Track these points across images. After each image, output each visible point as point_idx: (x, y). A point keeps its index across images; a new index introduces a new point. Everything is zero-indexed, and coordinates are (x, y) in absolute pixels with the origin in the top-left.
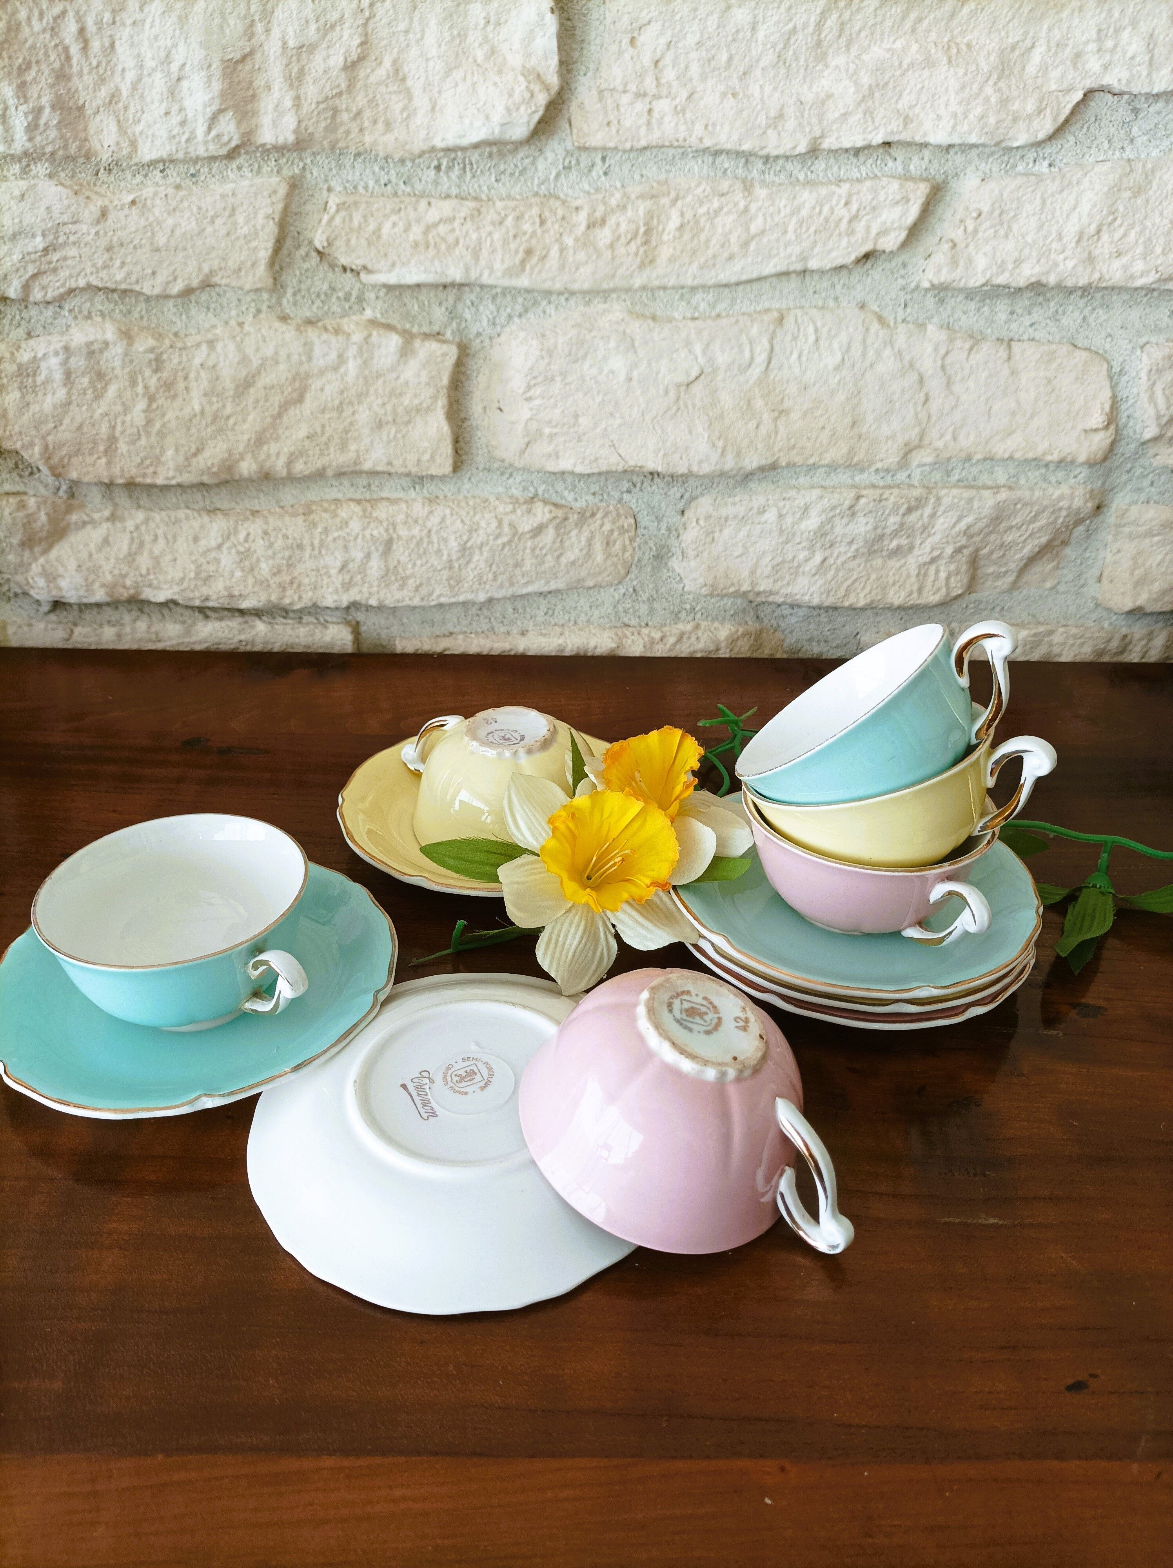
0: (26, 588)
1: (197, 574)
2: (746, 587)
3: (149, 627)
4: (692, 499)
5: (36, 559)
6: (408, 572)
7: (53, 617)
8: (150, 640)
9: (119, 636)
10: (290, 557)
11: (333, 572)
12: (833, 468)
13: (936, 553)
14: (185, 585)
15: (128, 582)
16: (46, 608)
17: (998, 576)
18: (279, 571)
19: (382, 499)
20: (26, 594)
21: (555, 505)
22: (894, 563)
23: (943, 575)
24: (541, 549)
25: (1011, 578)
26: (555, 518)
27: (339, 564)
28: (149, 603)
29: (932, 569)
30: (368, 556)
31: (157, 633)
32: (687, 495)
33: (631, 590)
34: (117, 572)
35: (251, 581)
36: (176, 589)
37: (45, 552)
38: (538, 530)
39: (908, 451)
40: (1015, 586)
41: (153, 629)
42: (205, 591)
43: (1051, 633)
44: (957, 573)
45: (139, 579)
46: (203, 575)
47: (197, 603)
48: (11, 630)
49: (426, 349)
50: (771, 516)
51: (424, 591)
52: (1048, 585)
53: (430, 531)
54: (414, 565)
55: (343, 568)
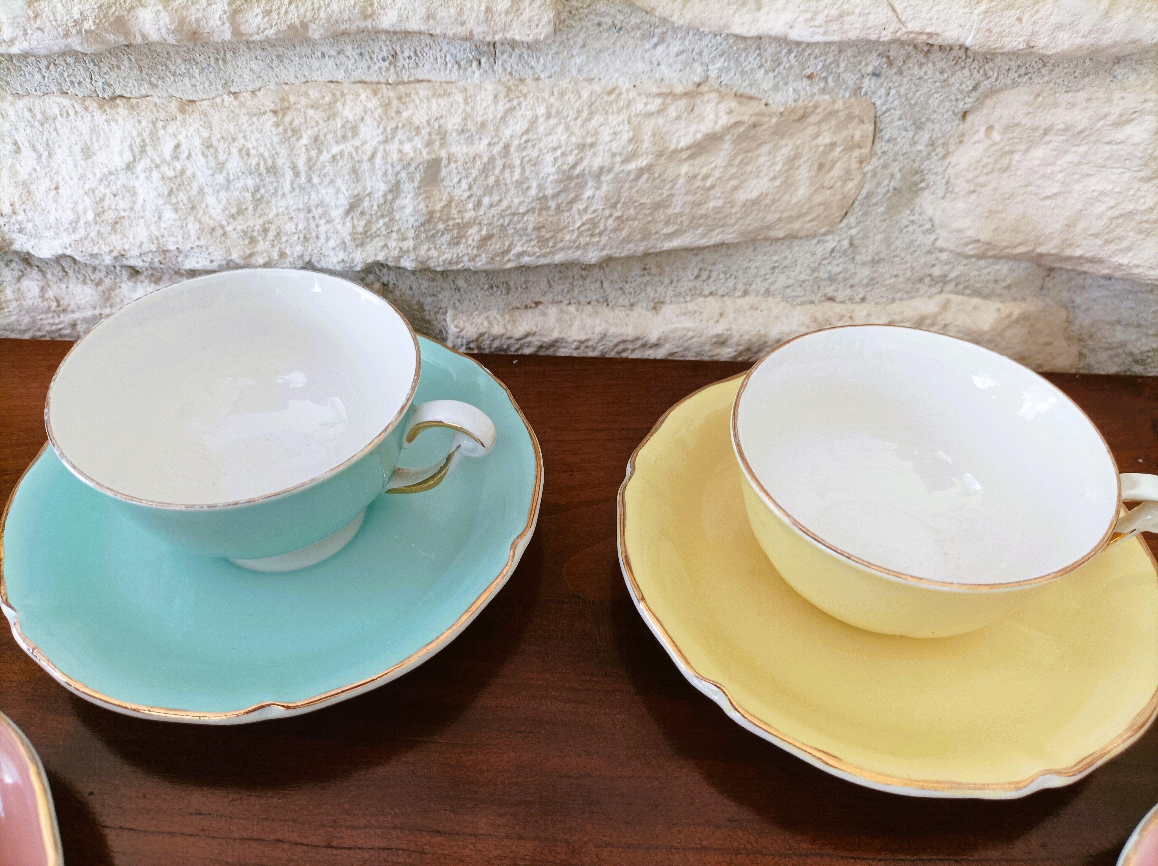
1: (98, 214)
2: (1048, 247)
3: (43, 291)
4: (992, 92)
6: (469, 215)
10: (257, 189)
11: (337, 213)
14: (81, 233)
18: (241, 212)
19: (419, 81)
21: (740, 97)
24: (705, 178)
26: (737, 124)
27: (344, 202)
28: (32, 257)
30: (395, 189)
32: (986, 85)
33: (845, 243)
35: (193, 228)
36: (66, 239)
41: (50, 294)
42: (117, 242)
46: (110, 216)
47: (108, 261)
51: (496, 246)
53: (507, 147)
54: (478, 204)
55: (352, 207)
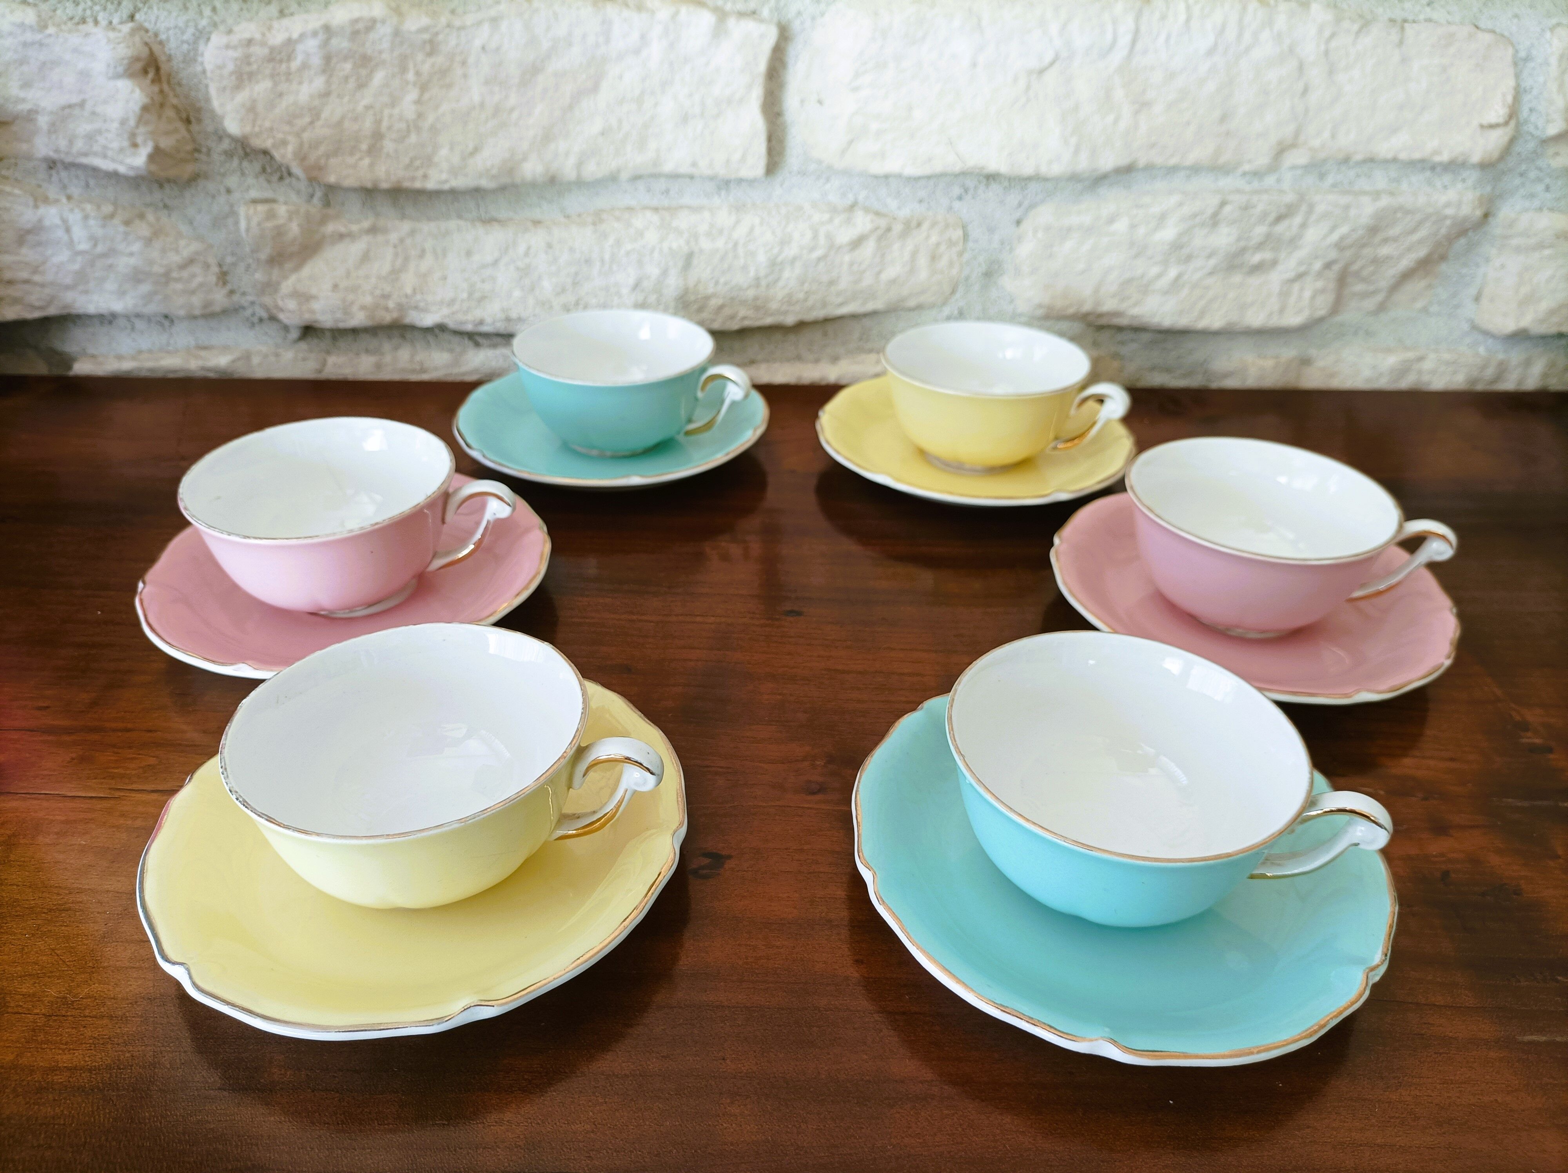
0: (275, 311)
1: (470, 294)
2: (1087, 308)
3: (412, 356)
4: (1032, 206)
5: (286, 278)
7: (303, 345)
8: (414, 371)
9: (378, 366)
10: (576, 274)
11: (625, 291)
12: (1196, 170)
13: (1302, 269)
14: (456, 307)
15: (391, 304)
16: (295, 334)
17: (1365, 295)
18: (563, 290)
19: (681, 207)
20: (273, 318)
21: (877, 214)
22: (1255, 281)
23: (1307, 294)
24: (860, 264)
25: (1380, 298)
26: (876, 229)
27: (631, 281)
28: (413, 328)
29: (1296, 286)
30: (665, 273)
31: (421, 363)
32: (1026, 203)
33: (956, 312)
34: (378, 292)
35: (531, 301)
36: (445, 311)
37: (298, 268)
38: (857, 243)
39: (1282, 150)
40: (1382, 308)
41: (418, 358)
42: (478, 313)
43: (1421, 359)
44: (1323, 291)
45: (404, 300)
46: (477, 295)
47: (469, 327)
48: (256, 360)
49: (740, 29)
50: (1121, 226)
52: (1419, 305)
53: (736, 245)
54: (717, 283)
55: (636, 286)
